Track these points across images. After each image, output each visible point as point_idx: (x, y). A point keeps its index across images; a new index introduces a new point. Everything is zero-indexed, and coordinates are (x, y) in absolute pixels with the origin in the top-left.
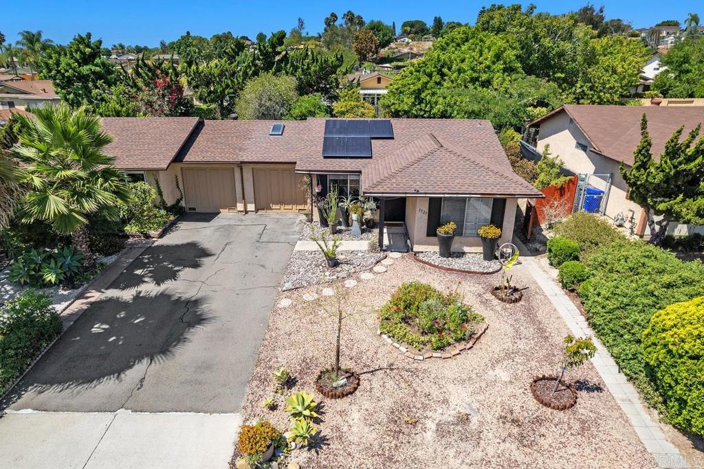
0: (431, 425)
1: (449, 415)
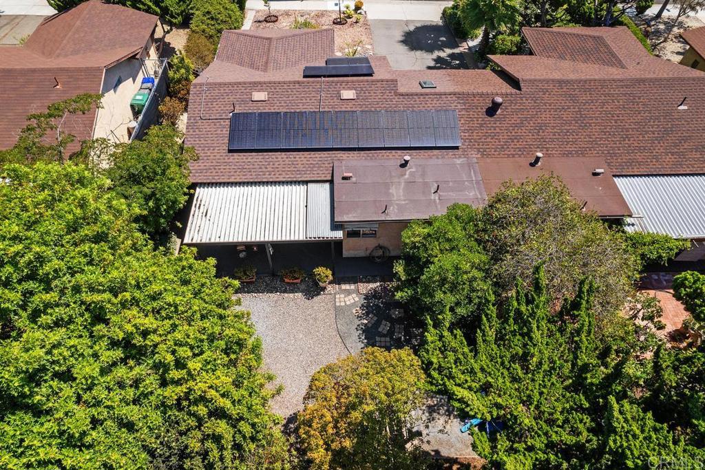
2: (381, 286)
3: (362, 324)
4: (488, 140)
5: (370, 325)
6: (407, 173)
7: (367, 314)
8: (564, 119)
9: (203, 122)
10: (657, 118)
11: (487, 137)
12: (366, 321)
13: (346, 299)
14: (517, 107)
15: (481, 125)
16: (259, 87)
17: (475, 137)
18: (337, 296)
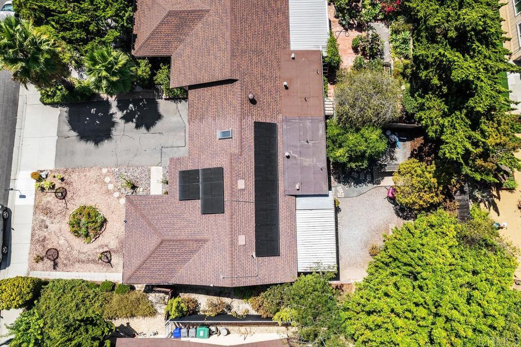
0: (45, 218)
1: (48, 223)
2: (333, 175)
3: (354, 185)
4: (271, 107)
5: (354, 182)
6: (294, 155)
7: (348, 182)
8: (257, 61)
9: (260, 274)
10: (257, 12)
11: (269, 108)
12: (353, 183)
13: (340, 192)
14: (250, 86)
15: (262, 109)
16: (235, 241)
17: (270, 114)
18: (339, 196)
